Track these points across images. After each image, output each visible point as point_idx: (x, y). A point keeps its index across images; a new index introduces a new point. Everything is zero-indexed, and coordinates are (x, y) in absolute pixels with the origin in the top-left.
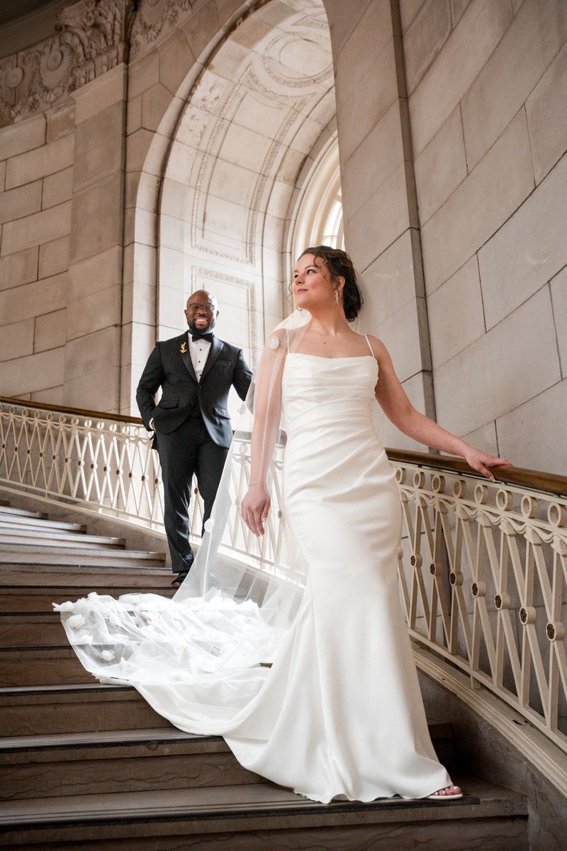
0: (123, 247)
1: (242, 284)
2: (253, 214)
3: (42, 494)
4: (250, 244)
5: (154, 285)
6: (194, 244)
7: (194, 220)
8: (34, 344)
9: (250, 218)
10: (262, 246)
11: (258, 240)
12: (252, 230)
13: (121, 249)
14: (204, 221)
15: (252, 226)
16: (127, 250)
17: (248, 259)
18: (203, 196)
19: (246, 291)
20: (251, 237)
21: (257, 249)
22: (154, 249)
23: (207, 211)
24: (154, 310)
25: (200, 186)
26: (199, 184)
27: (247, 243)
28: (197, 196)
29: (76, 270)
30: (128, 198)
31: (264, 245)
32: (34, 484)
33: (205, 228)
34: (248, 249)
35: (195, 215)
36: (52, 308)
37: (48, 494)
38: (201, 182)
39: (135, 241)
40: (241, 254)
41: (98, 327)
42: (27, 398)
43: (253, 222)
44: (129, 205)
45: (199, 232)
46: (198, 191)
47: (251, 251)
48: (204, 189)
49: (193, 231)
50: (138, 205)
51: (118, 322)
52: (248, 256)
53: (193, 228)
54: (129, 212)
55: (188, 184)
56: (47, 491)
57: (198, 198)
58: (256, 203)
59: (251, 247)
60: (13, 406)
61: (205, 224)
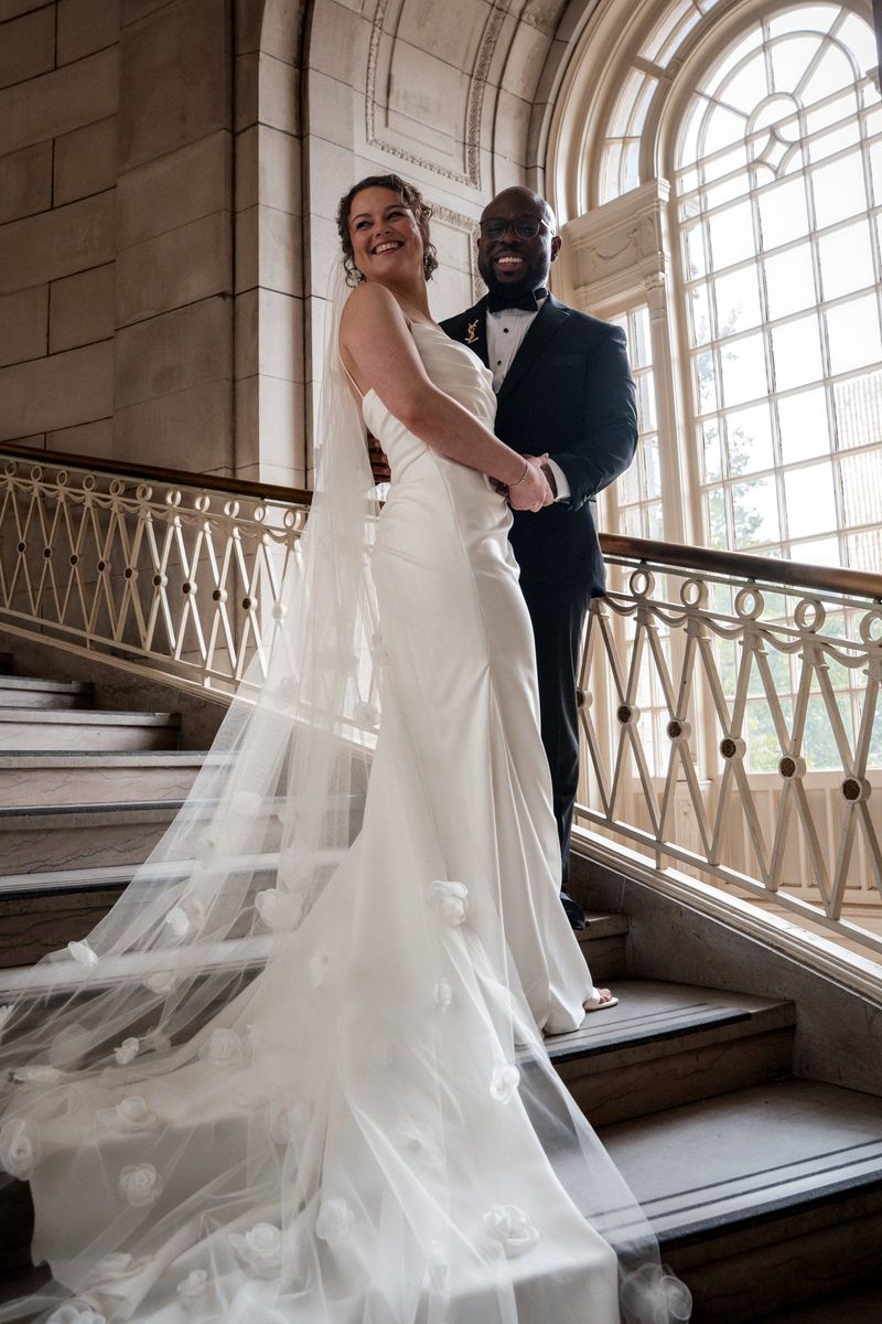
0: (234, 134)
1: (459, 224)
2: (477, 88)
3: (80, 642)
4: (470, 145)
5: (298, 213)
6: (371, 138)
7: (371, 88)
8: (48, 335)
9: (471, 95)
10: (493, 152)
11: (484, 139)
12: (473, 118)
13: (229, 136)
14: (388, 95)
15: (474, 111)
16: (243, 140)
17: (468, 175)
18: (386, 41)
19: (465, 237)
20: (473, 133)
21: (484, 158)
22: (297, 141)
23: (393, 72)
24: (299, 264)
25: (382, 19)
26: (380, 15)
27: (465, 143)
28: (375, 41)
29: (132, 184)
30: (241, 33)
31: (496, 150)
32: (61, 620)
33: (390, 107)
34: (467, 155)
35: (371, 78)
36: (82, 263)
37: (91, 641)
38: (383, 12)
39: (260, 120)
40: (455, 164)
41: (181, 299)
42: (37, 443)
43: (475, 103)
44: (242, 48)
45: (380, 114)
46: (377, 30)
47: (472, 160)
48: (389, 27)
49: (370, 111)
50: (263, 46)
51: (227, 288)
52: (468, 170)
53: (369, 105)
54: (243, 62)
55: (359, 11)
56: (88, 635)
57: (378, 44)
58: (482, 65)
59: (471, 153)
60: (13, 460)
61: (392, 98)
